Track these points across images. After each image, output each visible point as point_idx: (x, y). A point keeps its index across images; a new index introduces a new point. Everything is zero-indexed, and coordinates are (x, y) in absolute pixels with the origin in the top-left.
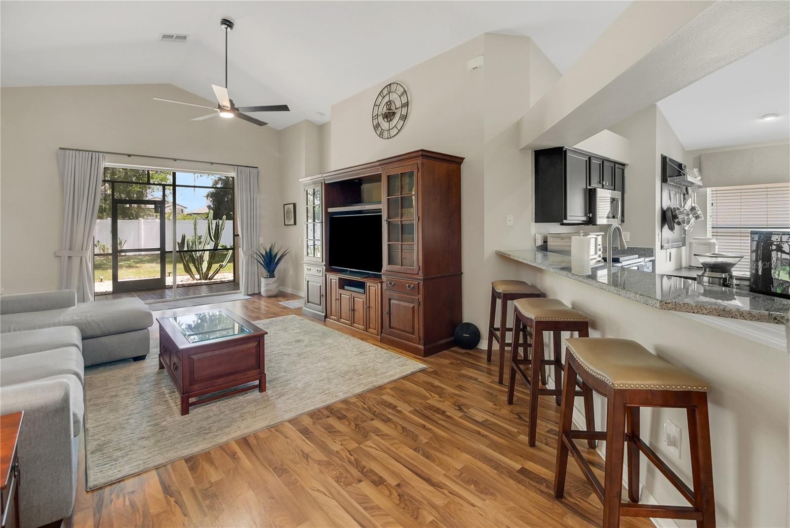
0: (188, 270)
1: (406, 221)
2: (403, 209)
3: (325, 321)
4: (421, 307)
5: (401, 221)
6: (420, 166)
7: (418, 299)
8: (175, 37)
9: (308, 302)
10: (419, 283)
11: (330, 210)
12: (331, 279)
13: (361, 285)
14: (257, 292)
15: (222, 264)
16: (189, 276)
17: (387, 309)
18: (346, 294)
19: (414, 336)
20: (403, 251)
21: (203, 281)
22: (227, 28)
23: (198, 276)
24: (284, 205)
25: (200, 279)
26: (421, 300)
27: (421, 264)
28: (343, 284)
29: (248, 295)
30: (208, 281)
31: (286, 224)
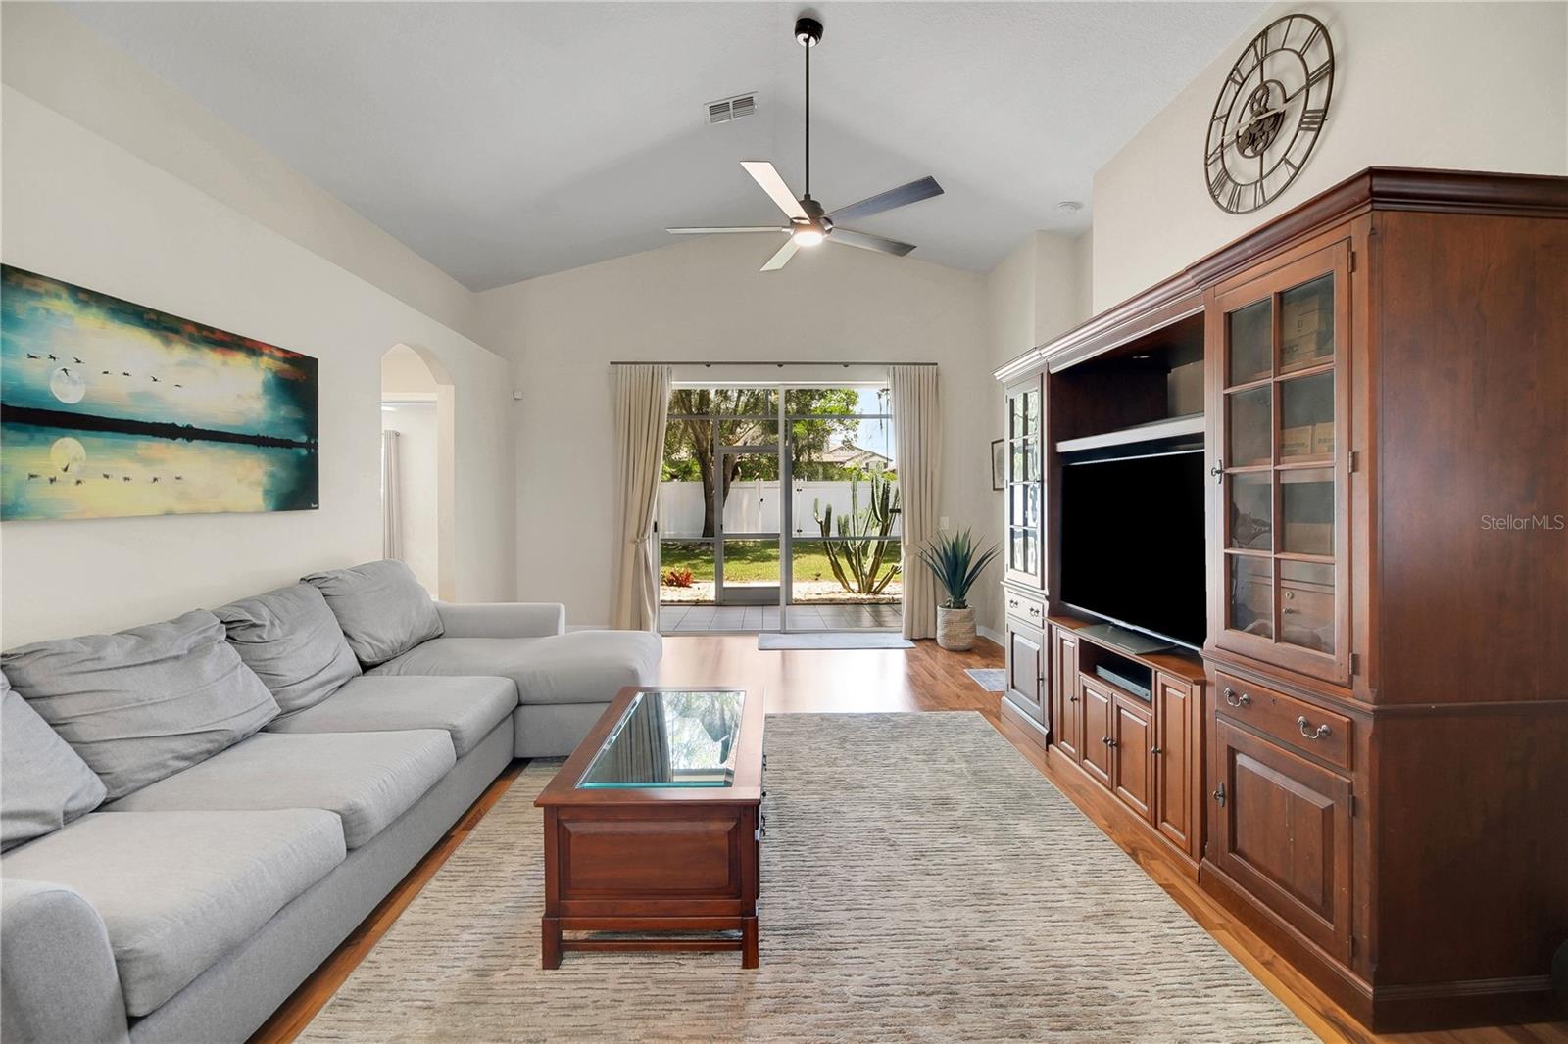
0: (838, 572)
1: (1298, 471)
2: (1286, 431)
3: (1047, 750)
4: (1365, 826)
5: (1278, 473)
6: (1361, 246)
7: (1351, 785)
8: (731, 105)
9: (1013, 687)
10: (1352, 724)
11: (1064, 447)
12: (1062, 640)
13: (1141, 675)
14: (931, 636)
15: (896, 565)
16: (840, 584)
17: (1223, 781)
18: (1101, 692)
19: (1331, 927)
20: (1284, 583)
21: (864, 596)
22: (807, 41)
23: (855, 586)
24: (993, 443)
25: (860, 592)
26: (1364, 794)
27: (1363, 647)
28: (1093, 659)
29: (913, 640)
30: (870, 596)
31: (996, 487)
